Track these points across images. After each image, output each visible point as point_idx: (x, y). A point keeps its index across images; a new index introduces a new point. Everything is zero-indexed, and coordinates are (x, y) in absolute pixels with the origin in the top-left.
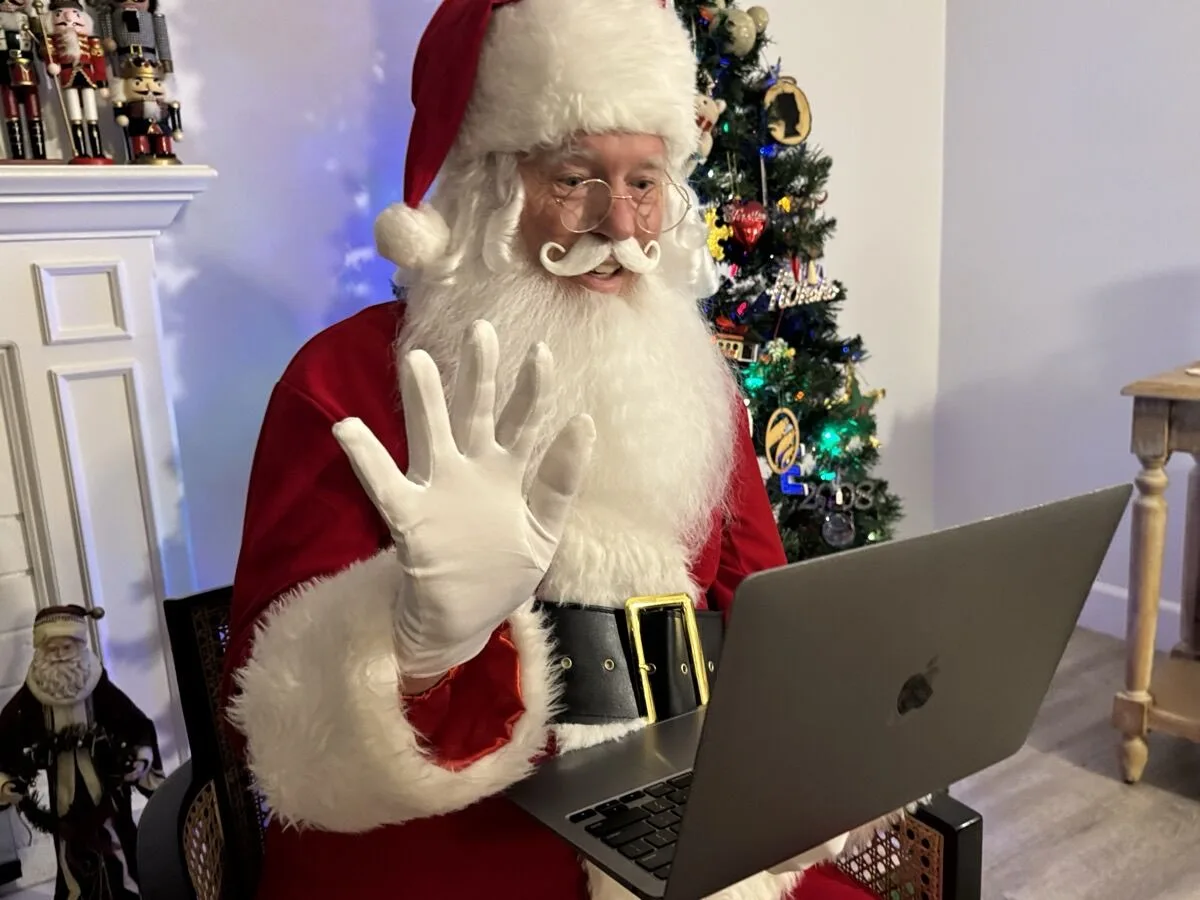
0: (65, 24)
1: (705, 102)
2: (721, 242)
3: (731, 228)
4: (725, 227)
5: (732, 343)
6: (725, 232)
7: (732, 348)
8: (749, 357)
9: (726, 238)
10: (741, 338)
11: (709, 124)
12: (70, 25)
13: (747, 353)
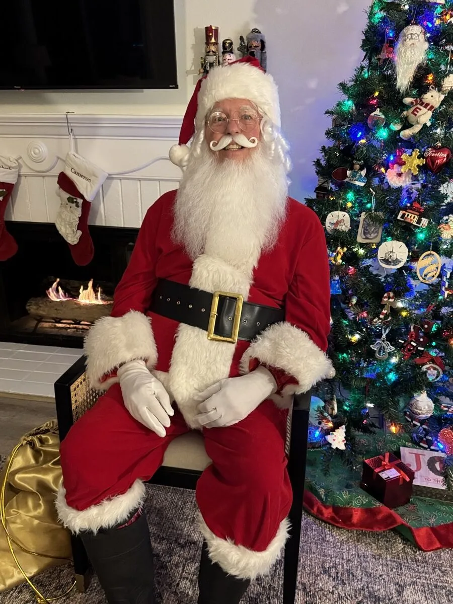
0: (225, 60)
1: (432, 96)
2: (418, 166)
3: (425, 160)
4: (422, 159)
5: (413, 216)
6: (422, 162)
7: (412, 218)
8: (419, 224)
9: (421, 165)
10: (418, 214)
11: (432, 107)
12: (227, 60)
13: (419, 222)
